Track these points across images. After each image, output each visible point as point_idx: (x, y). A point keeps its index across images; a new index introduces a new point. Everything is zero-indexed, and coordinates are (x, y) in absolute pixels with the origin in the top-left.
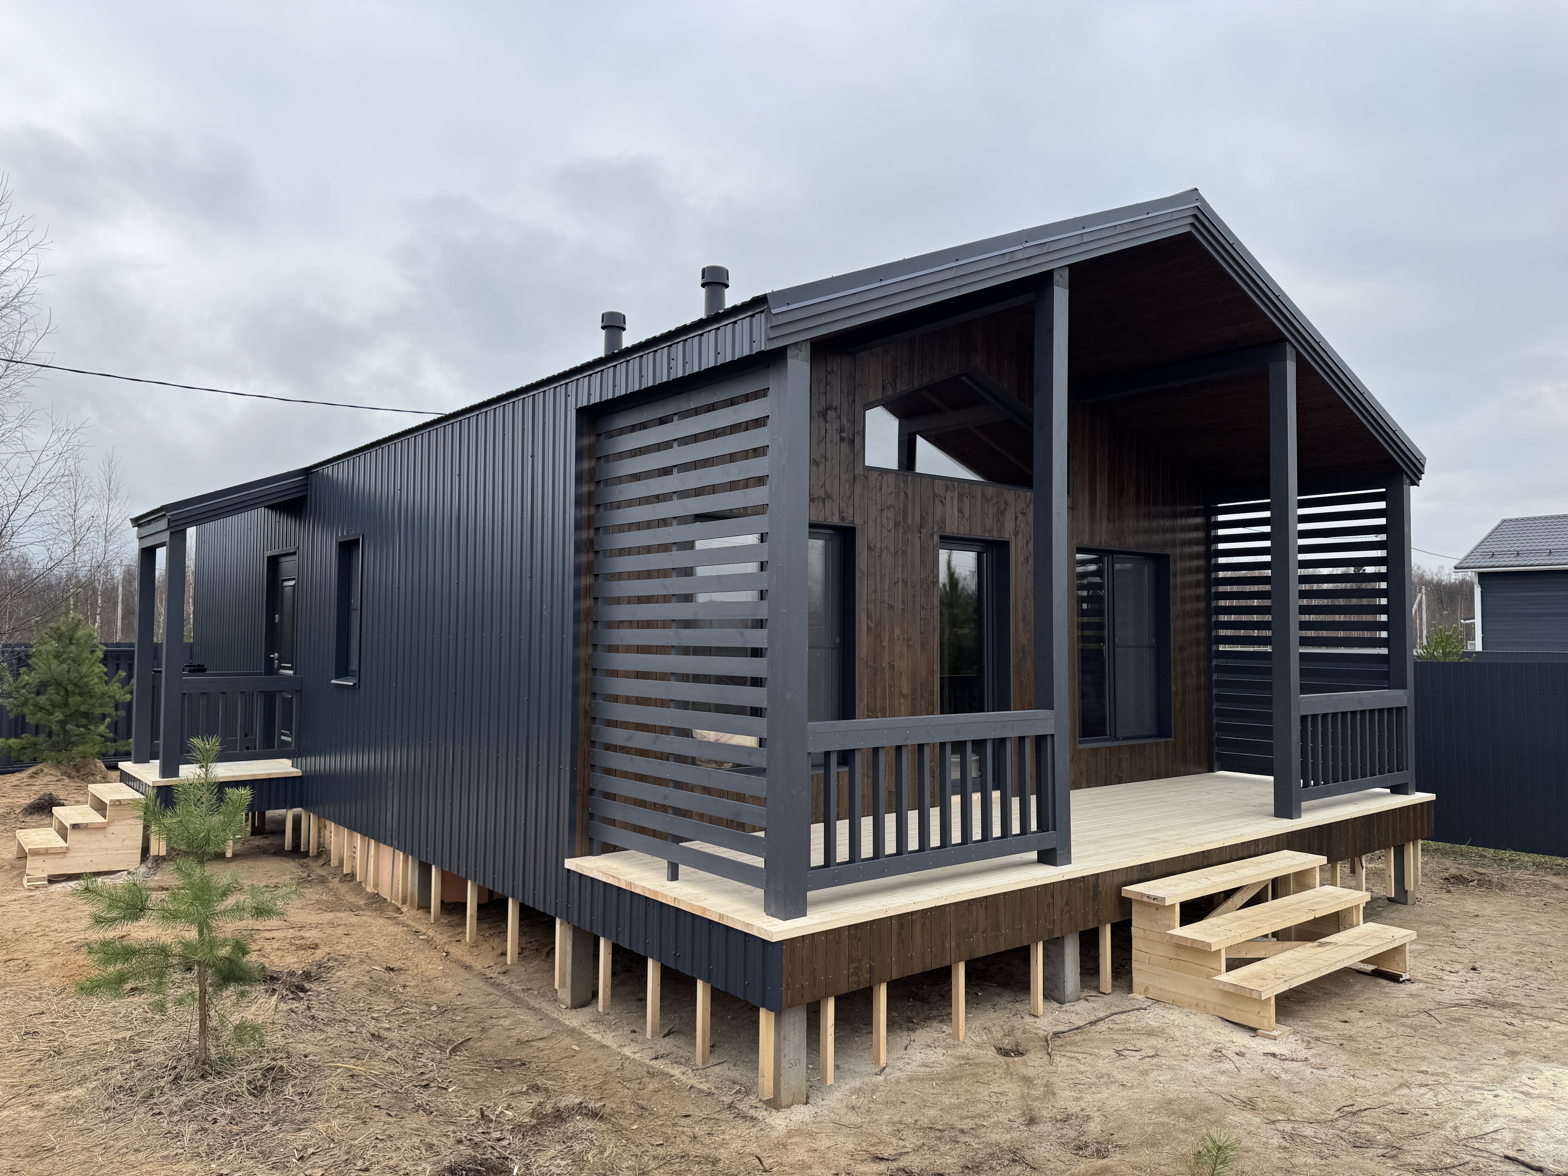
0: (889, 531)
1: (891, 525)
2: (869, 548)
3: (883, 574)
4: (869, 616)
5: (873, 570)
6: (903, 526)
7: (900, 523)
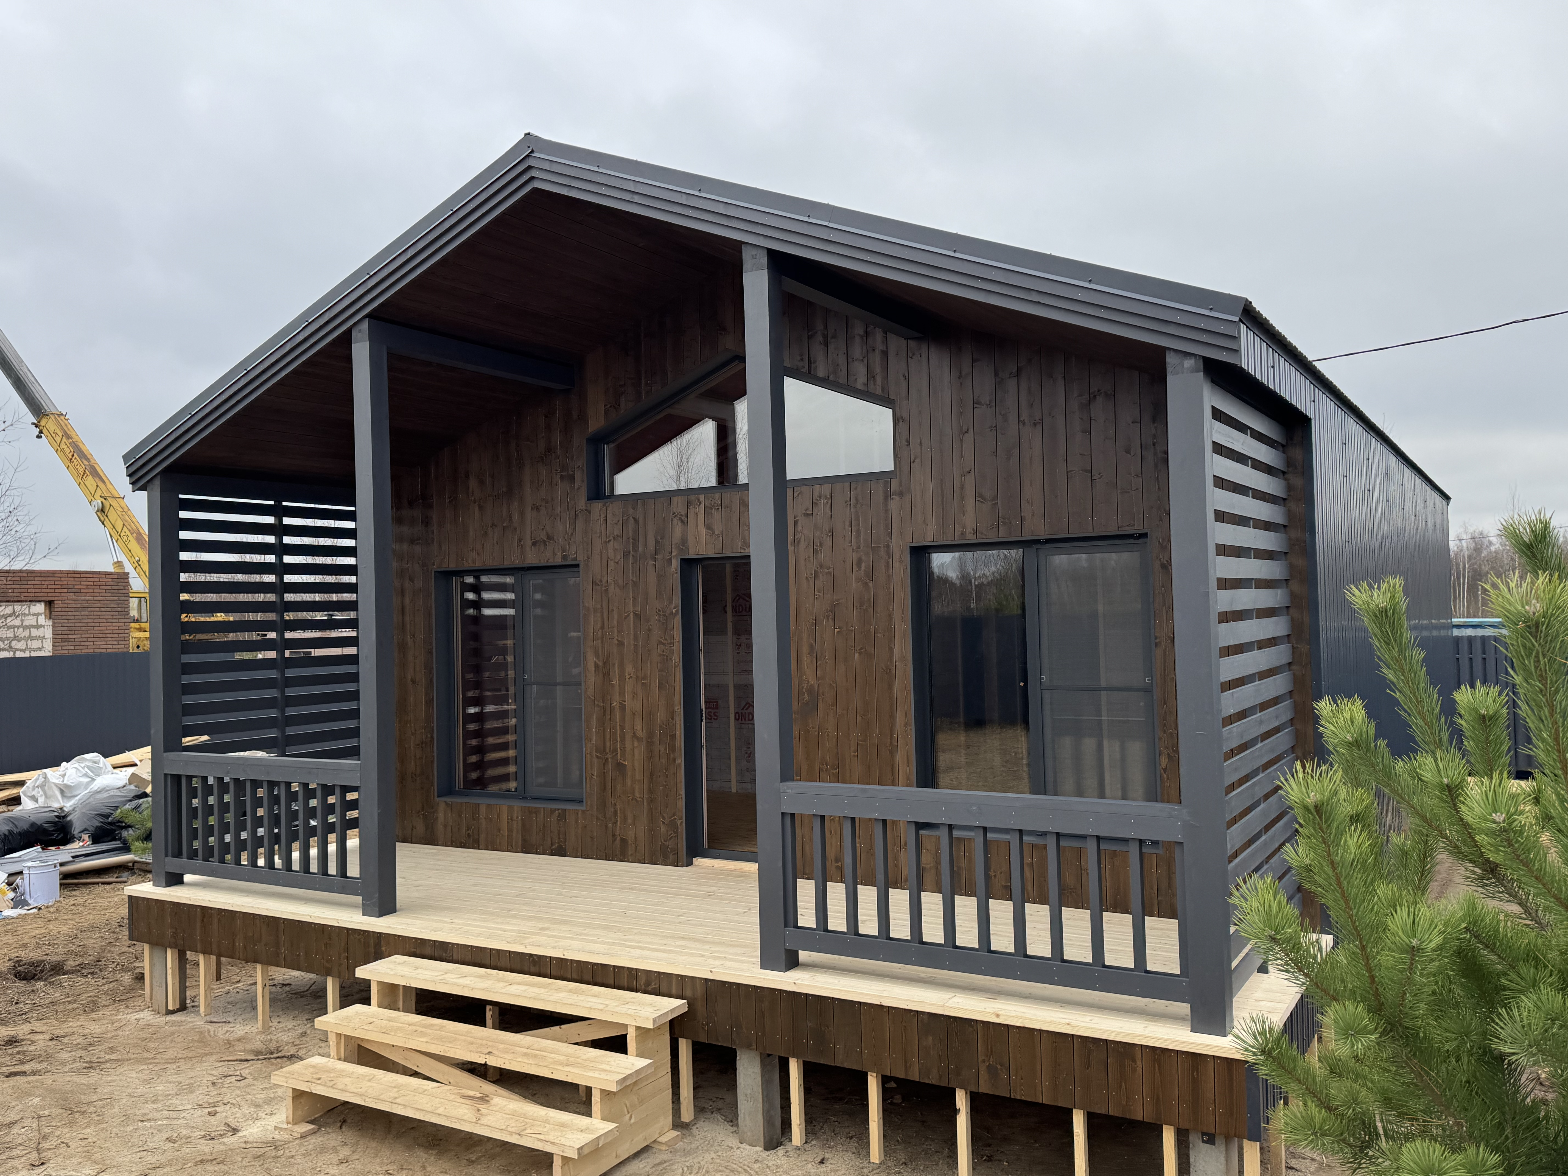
0: (617, 563)
1: (619, 556)
2: (594, 583)
3: (610, 608)
4: (596, 655)
6: (633, 556)
7: (630, 552)
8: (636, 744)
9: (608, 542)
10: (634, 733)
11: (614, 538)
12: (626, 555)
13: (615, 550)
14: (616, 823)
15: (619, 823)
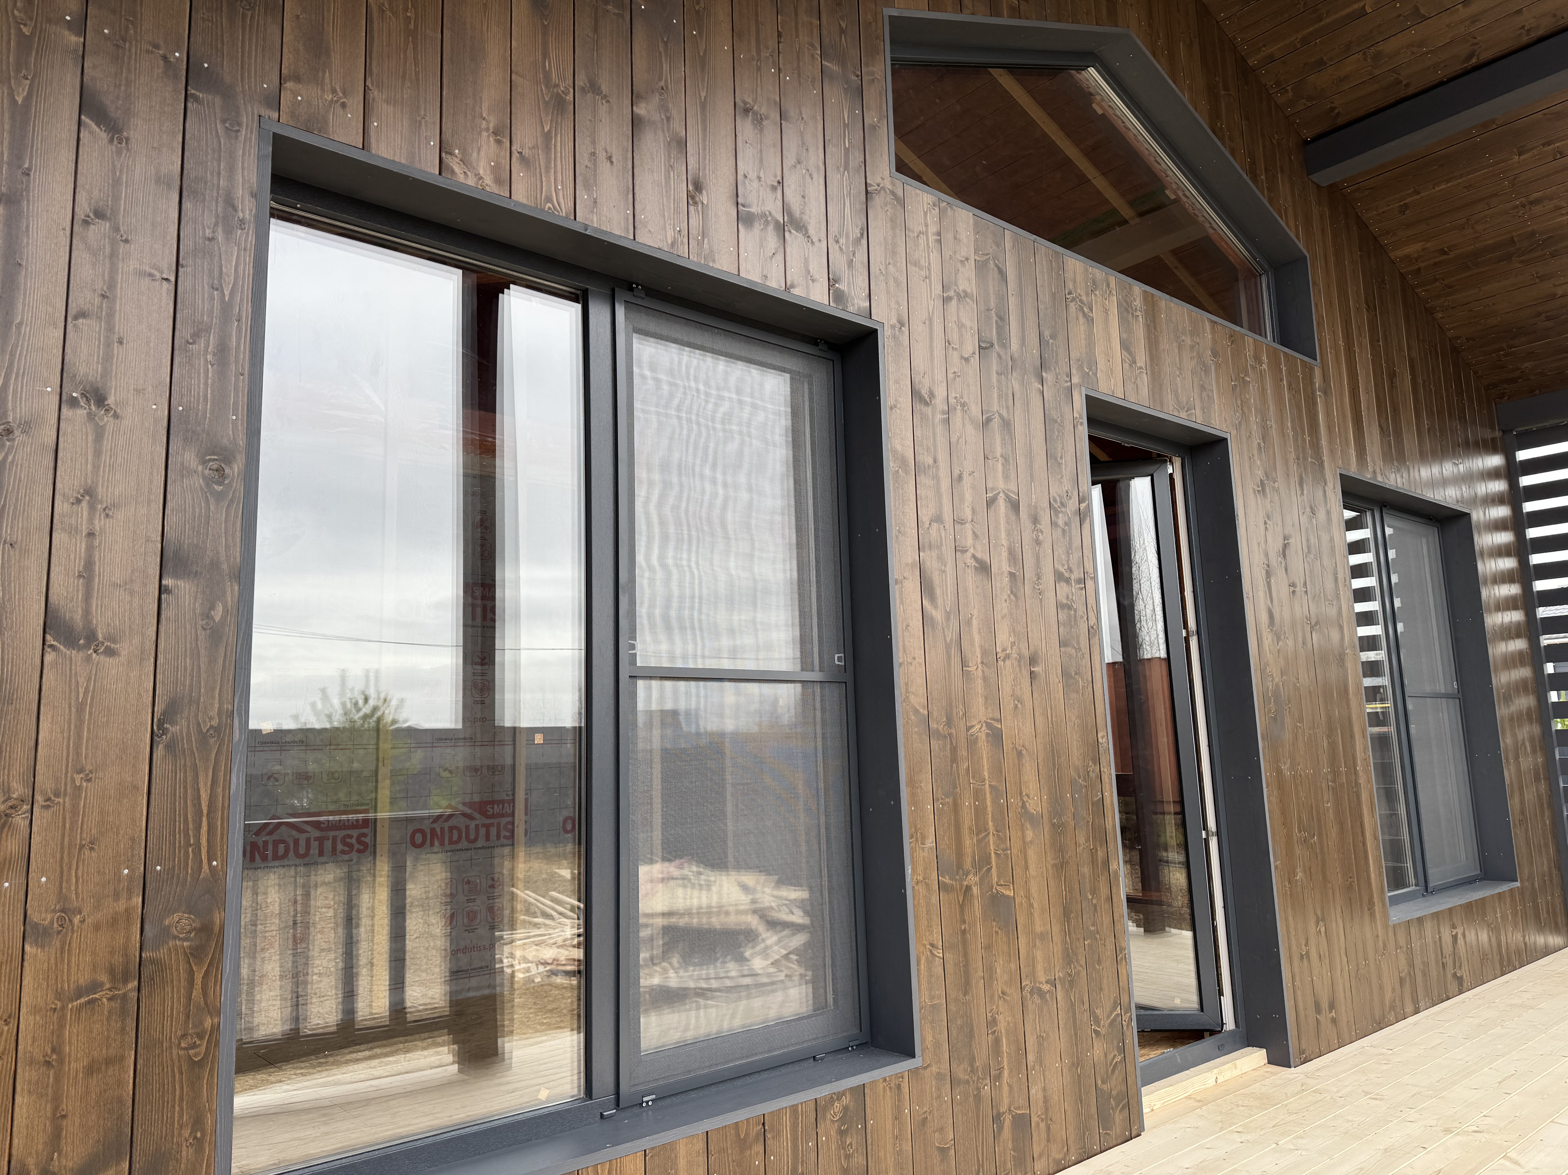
0: (967, 360)
1: (970, 346)
2: (915, 394)
3: (956, 473)
4: (926, 587)
5: (931, 461)
6: (999, 356)
7: (992, 345)
8: (1030, 834)
9: (946, 300)
10: (1024, 806)
11: (958, 295)
12: (984, 348)
13: (961, 326)
14: (999, 1077)
15: (1006, 1073)
